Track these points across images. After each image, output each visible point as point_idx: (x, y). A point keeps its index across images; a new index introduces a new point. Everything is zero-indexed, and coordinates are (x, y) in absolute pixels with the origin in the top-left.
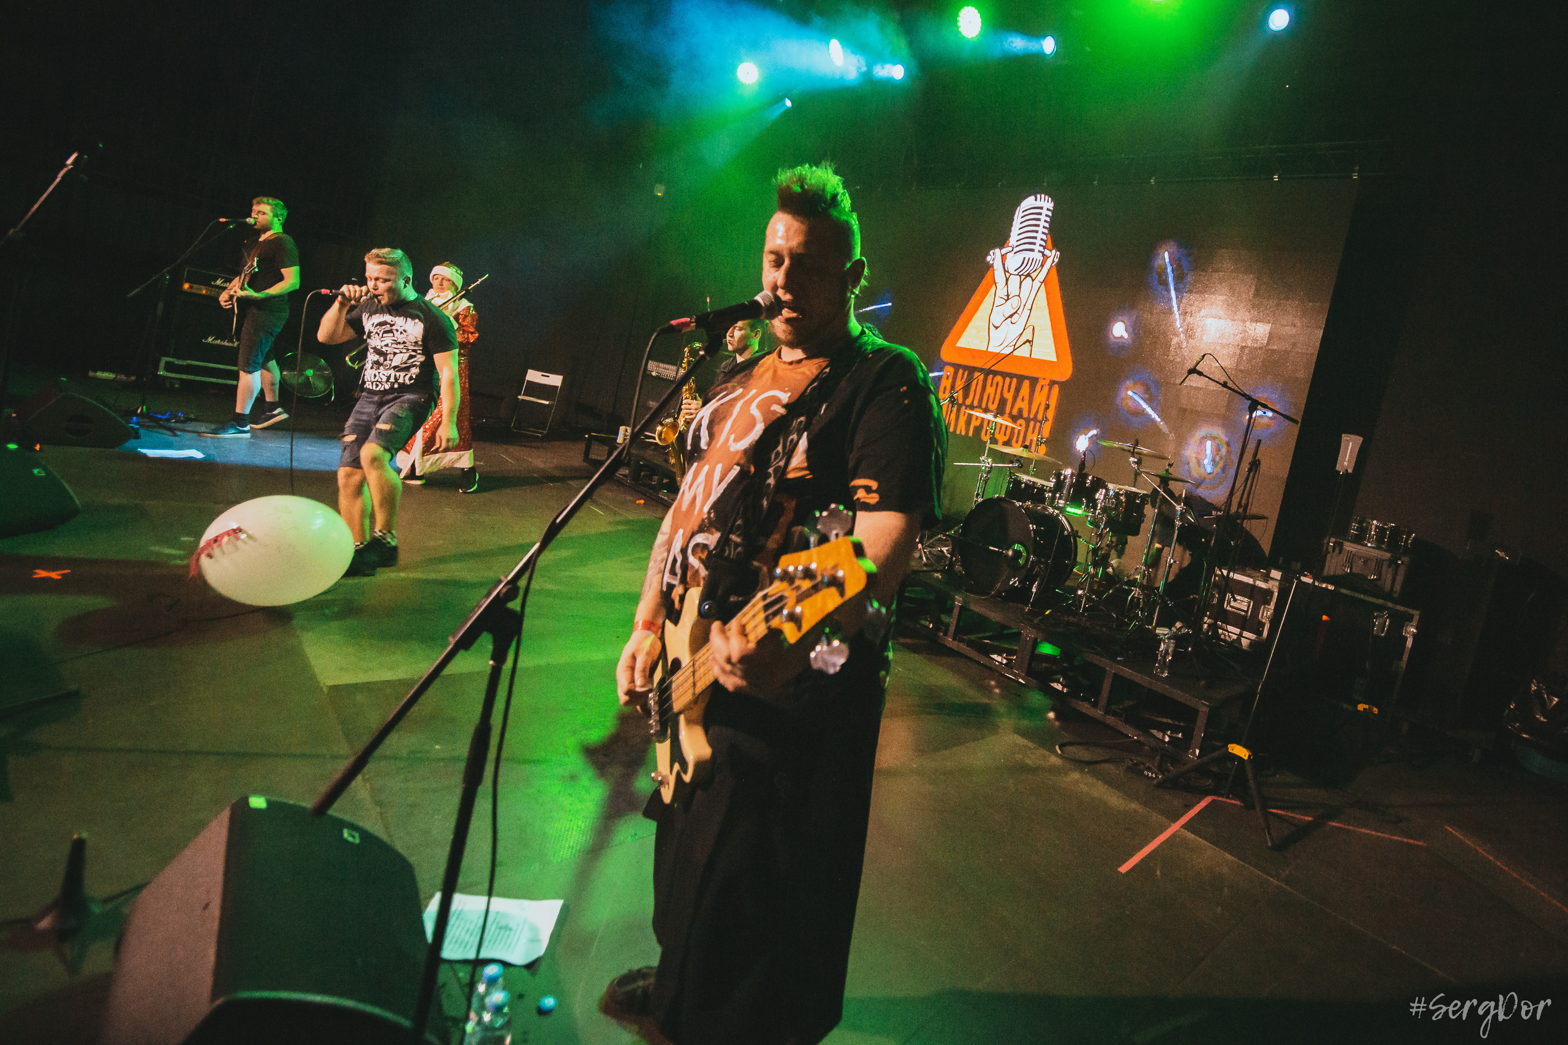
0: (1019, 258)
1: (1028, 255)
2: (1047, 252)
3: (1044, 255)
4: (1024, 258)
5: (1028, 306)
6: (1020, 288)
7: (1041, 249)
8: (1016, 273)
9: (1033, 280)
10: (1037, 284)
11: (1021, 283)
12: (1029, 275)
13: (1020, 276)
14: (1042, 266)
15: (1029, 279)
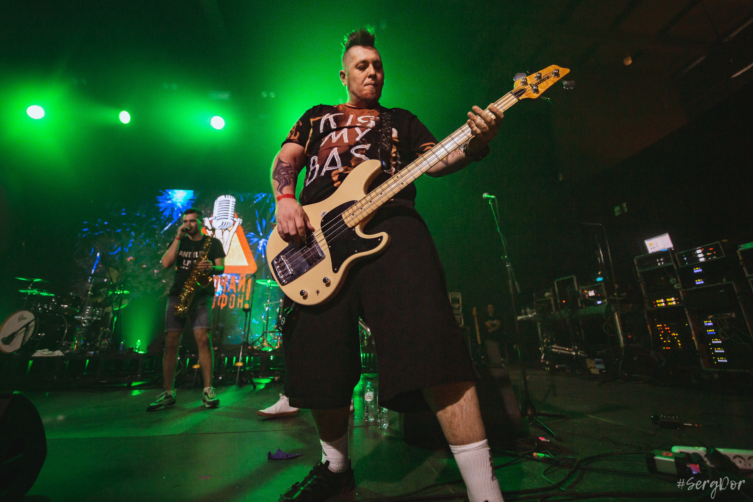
0: (220, 222)
1: (225, 221)
2: (235, 219)
3: (233, 220)
4: (223, 222)
5: (229, 242)
6: (223, 235)
7: (232, 218)
8: (220, 228)
9: (229, 231)
10: (232, 233)
11: (223, 233)
12: (227, 229)
13: (222, 230)
14: (234, 225)
15: (227, 231)
